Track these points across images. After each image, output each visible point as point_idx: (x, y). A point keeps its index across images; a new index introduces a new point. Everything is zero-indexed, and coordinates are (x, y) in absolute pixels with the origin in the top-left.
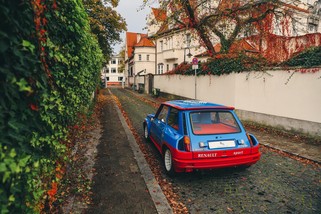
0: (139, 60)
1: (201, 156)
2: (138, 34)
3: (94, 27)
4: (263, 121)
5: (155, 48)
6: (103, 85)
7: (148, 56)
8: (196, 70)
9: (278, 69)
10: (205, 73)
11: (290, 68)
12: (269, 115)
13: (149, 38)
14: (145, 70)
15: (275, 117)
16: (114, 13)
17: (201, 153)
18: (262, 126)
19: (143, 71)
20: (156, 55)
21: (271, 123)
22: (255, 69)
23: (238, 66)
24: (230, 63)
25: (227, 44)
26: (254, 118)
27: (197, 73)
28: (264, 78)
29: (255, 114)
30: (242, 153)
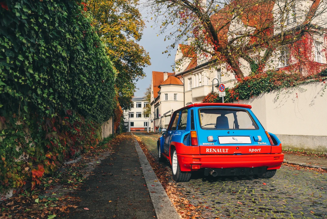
0: (166, 99)
1: (209, 151)
2: (164, 72)
3: (114, 59)
4: (300, 144)
5: (183, 86)
6: (126, 129)
7: (176, 95)
8: (223, 98)
9: (311, 82)
10: (233, 100)
11: (324, 78)
12: (307, 137)
13: (176, 76)
14: (172, 110)
15: (313, 137)
16: (137, 46)
17: (209, 147)
18: (300, 150)
19: (170, 111)
20: (184, 93)
21: (311, 145)
22: (286, 85)
23: (267, 84)
24: (258, 83)
25: (256, 67)
26: (290, 141)
27: (224, 101)
28: (297, 94)
29: (291, 137)
30: (260, 151)
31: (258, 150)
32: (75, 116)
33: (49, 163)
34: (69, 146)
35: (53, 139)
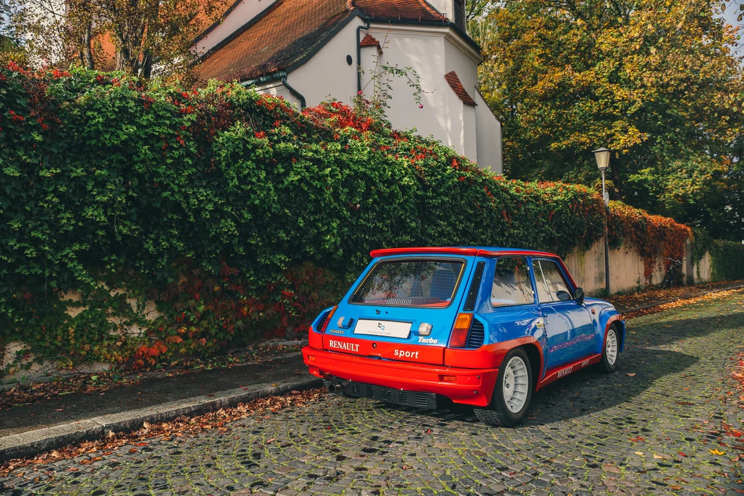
1: (333, 345)
30: (416, 357)
31: (413, 353)
32: (251, 276)
33: (179, 340)
34: (255, 319)
35: (184, 309)
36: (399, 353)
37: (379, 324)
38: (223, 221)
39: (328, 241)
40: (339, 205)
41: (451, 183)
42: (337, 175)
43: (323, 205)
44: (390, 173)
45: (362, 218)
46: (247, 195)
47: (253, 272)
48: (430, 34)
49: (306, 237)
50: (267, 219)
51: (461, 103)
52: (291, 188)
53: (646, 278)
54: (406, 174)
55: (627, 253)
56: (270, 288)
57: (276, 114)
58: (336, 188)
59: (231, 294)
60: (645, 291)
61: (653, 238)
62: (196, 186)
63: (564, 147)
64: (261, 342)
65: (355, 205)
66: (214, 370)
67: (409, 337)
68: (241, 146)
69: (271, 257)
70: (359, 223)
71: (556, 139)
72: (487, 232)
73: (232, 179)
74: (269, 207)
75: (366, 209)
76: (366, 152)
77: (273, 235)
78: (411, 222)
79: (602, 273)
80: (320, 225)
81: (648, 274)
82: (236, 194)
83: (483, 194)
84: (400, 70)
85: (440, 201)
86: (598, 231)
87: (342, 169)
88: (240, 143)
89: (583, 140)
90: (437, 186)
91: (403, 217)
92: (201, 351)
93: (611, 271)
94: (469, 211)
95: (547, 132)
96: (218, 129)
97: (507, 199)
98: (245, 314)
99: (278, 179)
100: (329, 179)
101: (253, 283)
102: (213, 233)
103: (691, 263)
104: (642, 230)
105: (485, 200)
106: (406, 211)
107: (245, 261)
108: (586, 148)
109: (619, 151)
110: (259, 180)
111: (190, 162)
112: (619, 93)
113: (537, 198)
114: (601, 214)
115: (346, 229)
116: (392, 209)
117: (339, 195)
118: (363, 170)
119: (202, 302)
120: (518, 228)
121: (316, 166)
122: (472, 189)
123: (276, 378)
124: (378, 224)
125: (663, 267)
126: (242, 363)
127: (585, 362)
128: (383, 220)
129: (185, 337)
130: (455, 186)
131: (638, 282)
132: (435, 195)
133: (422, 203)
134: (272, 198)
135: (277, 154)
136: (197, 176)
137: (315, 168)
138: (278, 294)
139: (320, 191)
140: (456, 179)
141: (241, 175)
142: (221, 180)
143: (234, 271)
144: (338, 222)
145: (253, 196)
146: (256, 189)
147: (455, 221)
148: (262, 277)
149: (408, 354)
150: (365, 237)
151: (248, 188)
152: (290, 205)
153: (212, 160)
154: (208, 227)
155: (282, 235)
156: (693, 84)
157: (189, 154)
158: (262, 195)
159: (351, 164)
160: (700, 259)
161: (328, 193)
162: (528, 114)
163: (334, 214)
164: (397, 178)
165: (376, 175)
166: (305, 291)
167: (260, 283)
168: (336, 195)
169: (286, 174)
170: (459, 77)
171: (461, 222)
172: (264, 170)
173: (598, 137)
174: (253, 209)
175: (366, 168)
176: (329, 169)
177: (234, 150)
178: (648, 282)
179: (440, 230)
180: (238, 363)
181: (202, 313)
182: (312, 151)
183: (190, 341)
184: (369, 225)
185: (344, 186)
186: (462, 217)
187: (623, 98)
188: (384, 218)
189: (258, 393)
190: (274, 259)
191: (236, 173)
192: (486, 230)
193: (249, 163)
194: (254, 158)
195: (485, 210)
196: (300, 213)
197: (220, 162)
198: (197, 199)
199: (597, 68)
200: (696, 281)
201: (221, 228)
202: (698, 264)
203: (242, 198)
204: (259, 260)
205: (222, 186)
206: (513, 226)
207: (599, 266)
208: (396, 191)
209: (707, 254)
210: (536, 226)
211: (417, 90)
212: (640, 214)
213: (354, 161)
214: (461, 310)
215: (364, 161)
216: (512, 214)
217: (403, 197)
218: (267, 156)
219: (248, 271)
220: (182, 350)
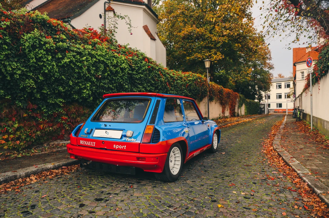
0: (302, 78)
1: (82, 143)
8: (311, 74)
31: (123, 146)
32: (44, 109)
33: (3, 142)
34: (47, 131)
35: (6, 126)
36: (116, 146)
37: (106, 131)
38: (27, 80)
39: (85, 93)
40: (91, 75)
41: (144, 68)
42: (89, 61)
43: (82, 75)
44: (116, 62)
45: (102, 82)
46: (41, 68)
47: (45, 107)
48: (136, 8)
49: (73, 90)
50: (52, 80)
51: (150, 38)
52: (65, 65)
53: (223, 113)
54: (124, 63)
55: (216, 103)
56: (55, 115)
57: (58, 28)
58: (89, 67)
59: (34, 118)
60: (222, 119)
61: (226, 97)
62: (11, 61)
63: (192, 59)
64: (51, 142)
65: (99, 76)
66: (23, 157)
67: (121, 138)
68: (37, 42)
69: (55, 100)
70: (101, 85)
71: (189, 56)
72: (160, 92)
73: (32, 58)
74: (53, 74)
75: (104, 78)
76: (104, 51)
77: (56, 89)
78: (126, 85)
79: (206, 111)
80: (81, 85)
81: (223, 112)
82: (35, 67)
83: (158, 74)
84: (122, 17)
85: (139, 76)
86: (206, 94)
87: (92, 58)
88: (36, 40)
89: (199, 56)
90: (138, 69)
91: (122, 83)
92: (17, 147)
93: (210, 110)
94: (152, 82)
95: (185, 53)
96: (24, 32)
97: (169, 78)
98: (42, 128)
99: (59, 60)
100: (85, 62)
101: (46, 112)
102: (22, 86)
103: (239, 108)
104: (222, 94)
105: (160, 77)
106: (123, 80)
107: (41, 101)
108: (200, 60)
109: (213, 61)
110: (48, 60)
111: (7, 48)
112: (214, 38)
113: (181, 78)
114: (207, 86)
115: (94, 87)
116: (116, 79)
117: (91, 70)
118: (103, 59)
119: (17, 122)
120: (173, 91)
121: (78, 56)
122: (154, 72)
123: (55, 160)
124: (110, 86)
125: (229, 109)
126: (39, 153)
127: (205, 149)
128: (112, 84)
129: (7, 140)
130: (146, 70)
131: (220, 115)
132: (137, 73)
133: (131, 77)
134: (55, 70)
135: (58, 48)
136: (12, 55)
137: (78, 57)
138: (59, 118)
139: (81, 68)
140: (147, 67)
141: (38, 57)
142: (26, 59)
143: (35, 107)
144: (90, 84)
145: (44, 68)
146: (46, 65)
147: (146, 86)
148: (51, 110)
149: (120, 147)
150: (103, 92)
151: (42, 64)
152: (65, 74)
153: (20, 48)
154: (18, 83)
155: (61, 88)
156: (241, 36)
157: (6, 43)
158: (49, 68)
159: (97, 56)
160: (241, 106)
161: (85, 69)
162: (177, 45)
163: (88, 80)
164: (119, 64)
165: (109, 62)
166: (74, 117)
167: (50, 113)
168: (89, 70)
169: (63, 58)
170: (149, 27)
171: (149, 87)
172: (51, 55)
173: (205, 55)
174: (44, 75)
175: (104, 58)
176: (85, 57)
177: (33, 43)
178: (223, 115)
179: (139, 90)
180: (37, 153)
181: (17, 128)
182: (76, 48)
183: (10, 142)
184: (105, 86)
185: (93, 66)
186: (149, 84)
187: (215, 40)
188: (113, 83)
189: (43, 169)
190: (57, 101)
191: (34, 56)
192: (160, 90)
193: (42, 51)
194: (45, 49)
195: (159, 81)
196: (70, 78)
197: (25, 49)
198: (11, 68)
199: (205, 27)
200: (240, 115)
201: (26, 84)
202: (241, 108)
203: (37, 69)
204: (48, 101)
205: (27, 62)
206: (171, 90)
207: (205, 108)
208: (118, 70)
209: (244, 104)
210: (181, 90)
211: (129, 26)
212: (221, 87)
213: (98, 55)
214: (148, 124)
215: (103, 55)
216: (171, 84)
217: (122, 73)
218: (52, 48)
219: (43, 107)
220: (6, 147)
